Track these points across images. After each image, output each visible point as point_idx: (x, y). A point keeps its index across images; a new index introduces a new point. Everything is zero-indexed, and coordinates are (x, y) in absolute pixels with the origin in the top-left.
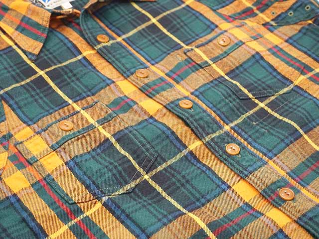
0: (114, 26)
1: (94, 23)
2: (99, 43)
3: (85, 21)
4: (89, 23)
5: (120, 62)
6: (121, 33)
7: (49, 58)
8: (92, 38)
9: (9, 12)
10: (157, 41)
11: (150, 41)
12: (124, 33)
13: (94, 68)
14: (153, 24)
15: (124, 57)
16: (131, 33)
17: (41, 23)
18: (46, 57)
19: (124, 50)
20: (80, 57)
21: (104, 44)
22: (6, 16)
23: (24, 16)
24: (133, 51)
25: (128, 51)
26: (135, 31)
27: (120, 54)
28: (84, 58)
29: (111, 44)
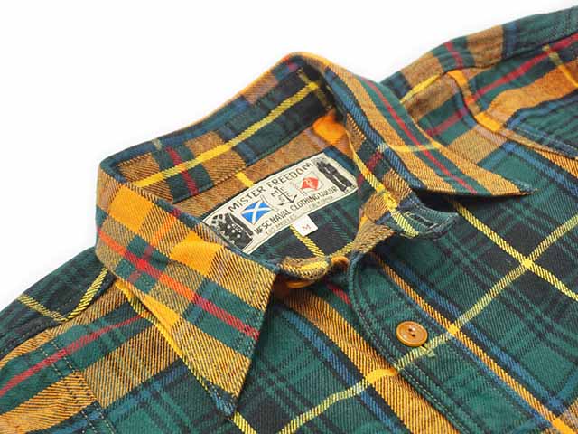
0: (432, 286)
1: (384, 286)
2: (405, 349)
3: (361, 285)
4: (370, 290)
5: (467, 411)
6: (454, 310)
7: (279, 392)
8: (383, 336)
9: (169, 268)
10: (549, 328)
11: (531, 327)
12: (463, 311)
13: (400, 424)
14: (528, 272)
15: (476, 393)
16: (478, 308)
17: (247, 299)
18: (270, 391)
19: (473, 370)
20: (358, 389)
21: (416, 354)
22: (163, 278)
23: (207, 281)
24: (496, 369)
25: (483, 372)
26: (486, 300)
27: (464, 384)
28: (371, 390)
29: (435, 350)
